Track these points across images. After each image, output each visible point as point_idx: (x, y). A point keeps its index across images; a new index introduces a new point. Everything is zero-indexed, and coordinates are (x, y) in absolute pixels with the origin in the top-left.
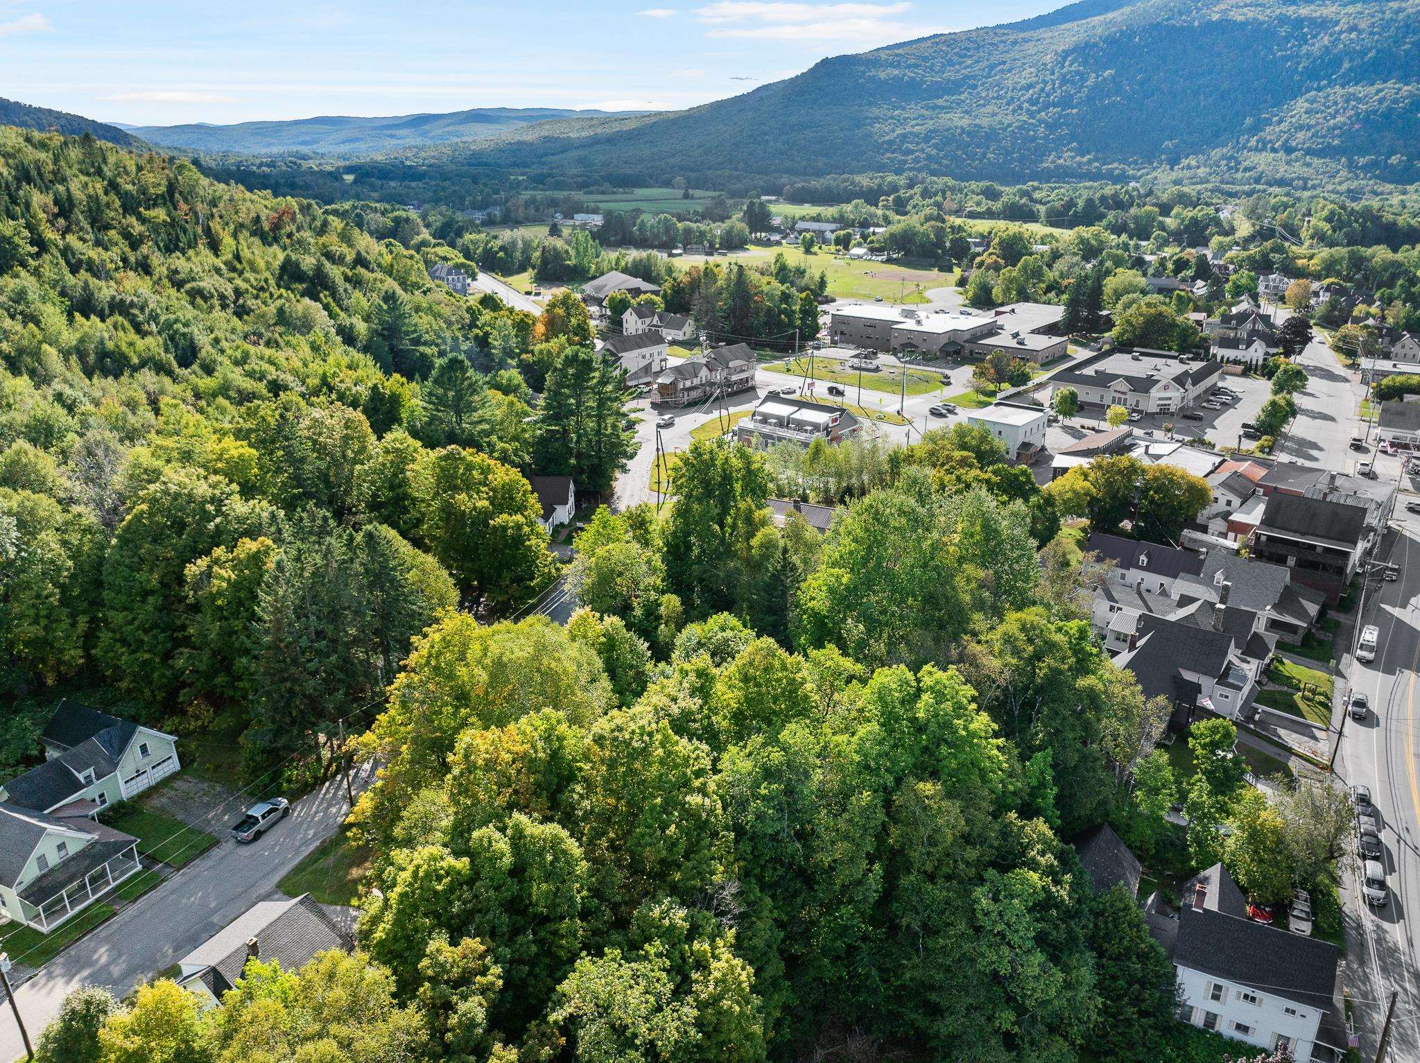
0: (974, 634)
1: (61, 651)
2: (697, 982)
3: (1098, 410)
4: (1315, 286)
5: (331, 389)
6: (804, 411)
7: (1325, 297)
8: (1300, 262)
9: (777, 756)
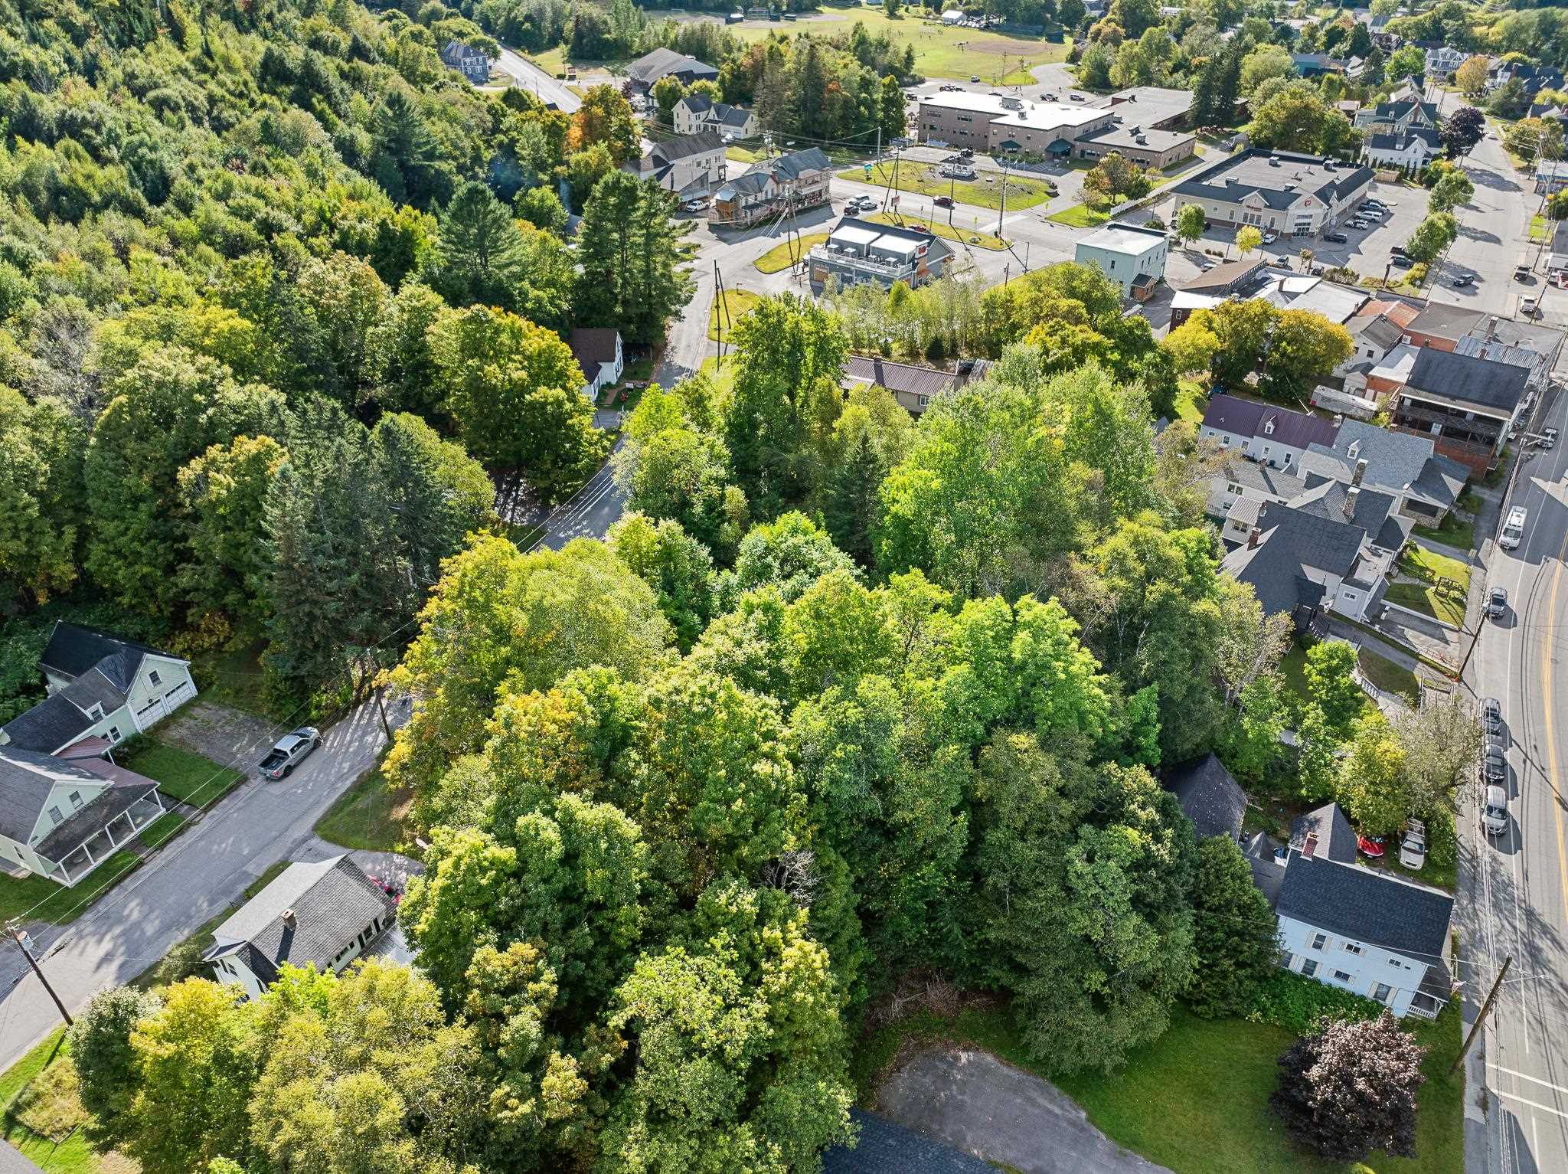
0: (1079, 548)
1: (50, 566)
2: (767, 972)
3: (1227, 230)
4: (1494, 62)
5: (333, 227)
6: (886, 237)
7: (1503, 78)
8: (1478, 31)
9: (854, 714)
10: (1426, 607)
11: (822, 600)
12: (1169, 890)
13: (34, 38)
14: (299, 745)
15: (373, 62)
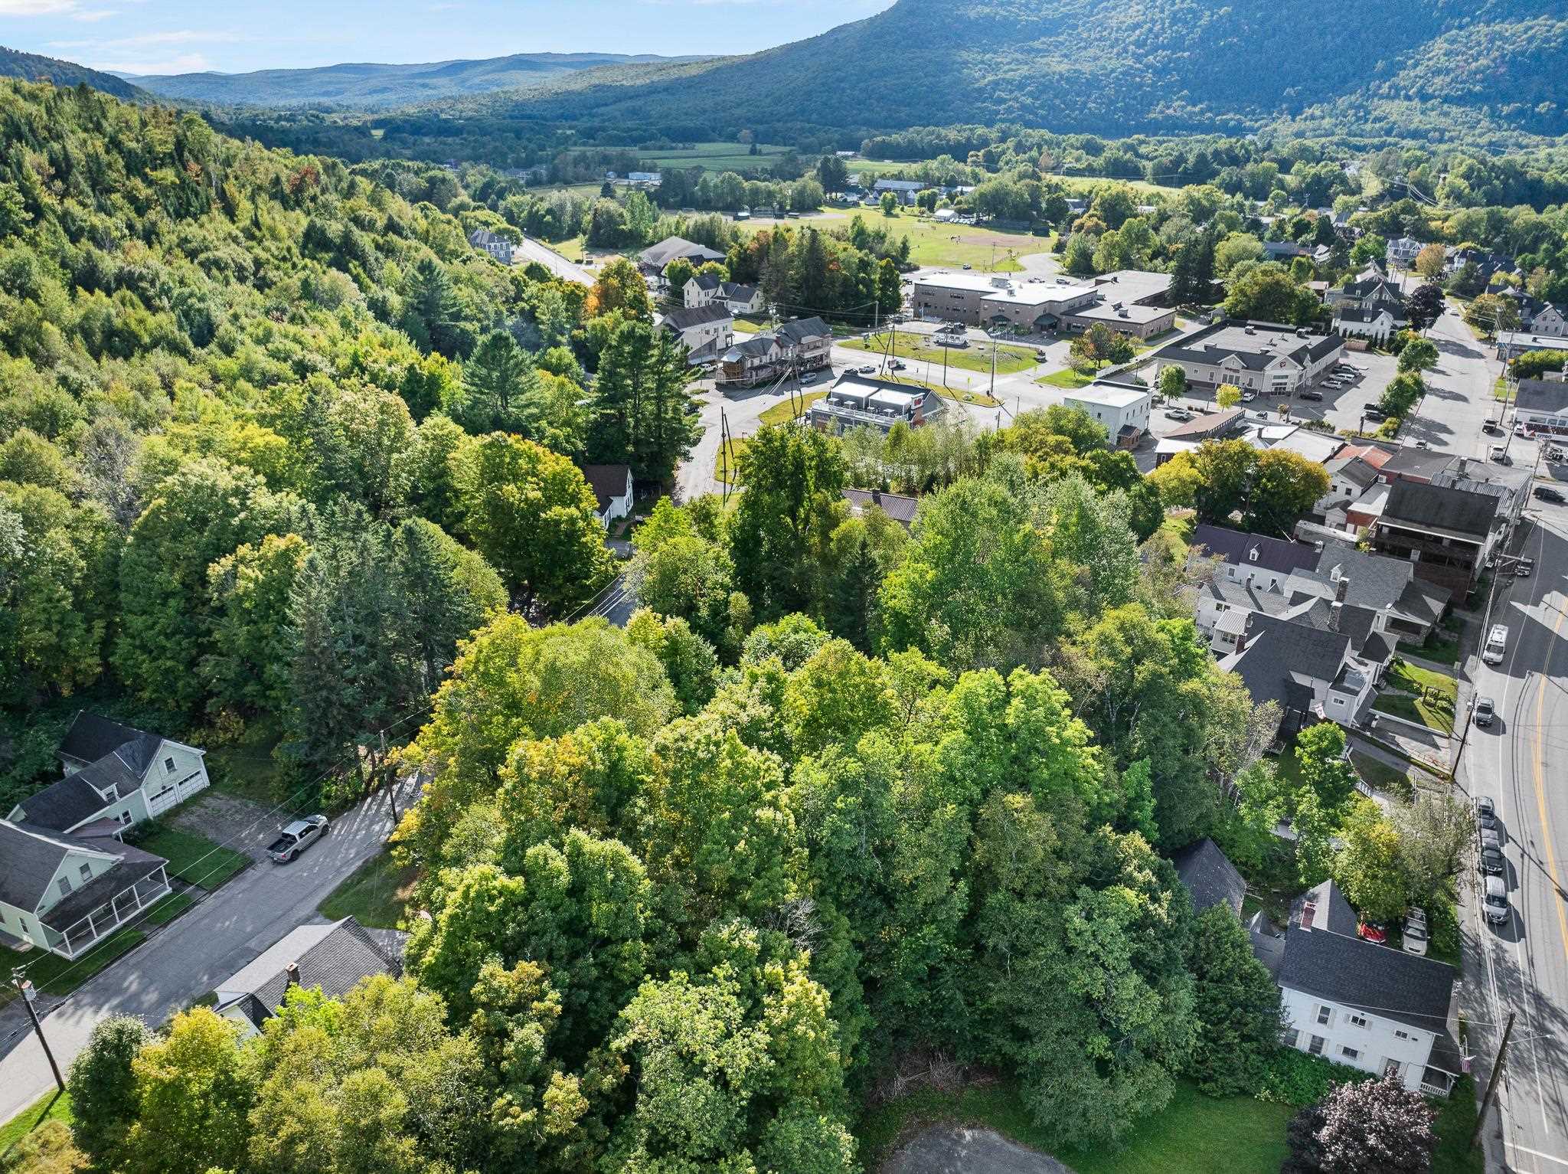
0: (1069, 635)
1: (77, 659)
2: (769, 1006)
3: (1207, 390)
4: (1450, 251)
5: (363, 370)
6: (884, 391)
7: (1460, 264)
8: (1434, 225)
9: (853, 767)
10: (1414, 715)
11: (824, 667)
12: (1168, 952)
13: (101, 208)
14: (307, 831)
15: (406, 238)
